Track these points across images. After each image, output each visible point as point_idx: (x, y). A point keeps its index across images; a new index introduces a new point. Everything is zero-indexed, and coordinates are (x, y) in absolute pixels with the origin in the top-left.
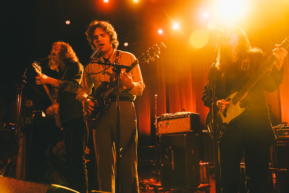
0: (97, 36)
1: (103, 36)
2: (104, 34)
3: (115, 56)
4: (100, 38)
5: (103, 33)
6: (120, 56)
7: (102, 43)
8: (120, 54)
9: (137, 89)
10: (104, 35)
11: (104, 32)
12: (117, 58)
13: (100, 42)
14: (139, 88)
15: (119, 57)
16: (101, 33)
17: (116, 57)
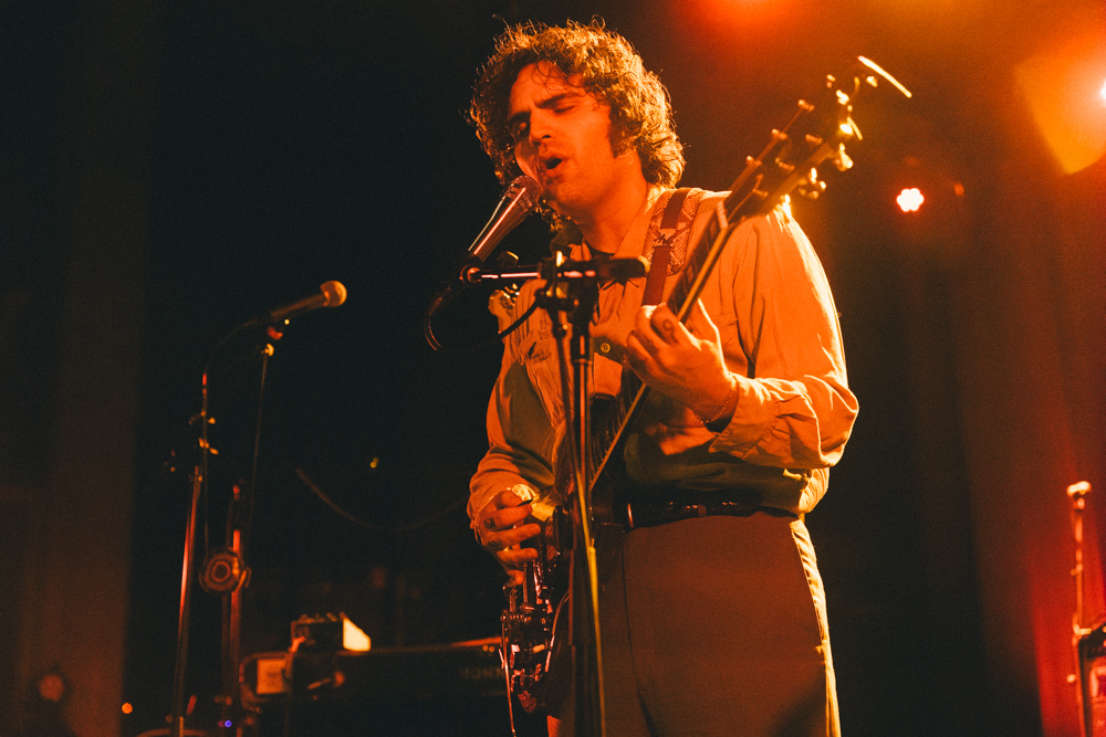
0: (525, 116)
1: (560, 112)
2: (562, 96)
3: (659, 224)
4: (542, 123)
5: (557, 88)
6: (686, 219)
7: (553, 150)
8: (688, 210)
9: (781, 424)
10: (567, 103)
11: (567, 82)
12: (668, 233)
13: (541, 149)
14: (792, 415)
15: (681, 225)
16: (545, 94)
17: (662, 232)
